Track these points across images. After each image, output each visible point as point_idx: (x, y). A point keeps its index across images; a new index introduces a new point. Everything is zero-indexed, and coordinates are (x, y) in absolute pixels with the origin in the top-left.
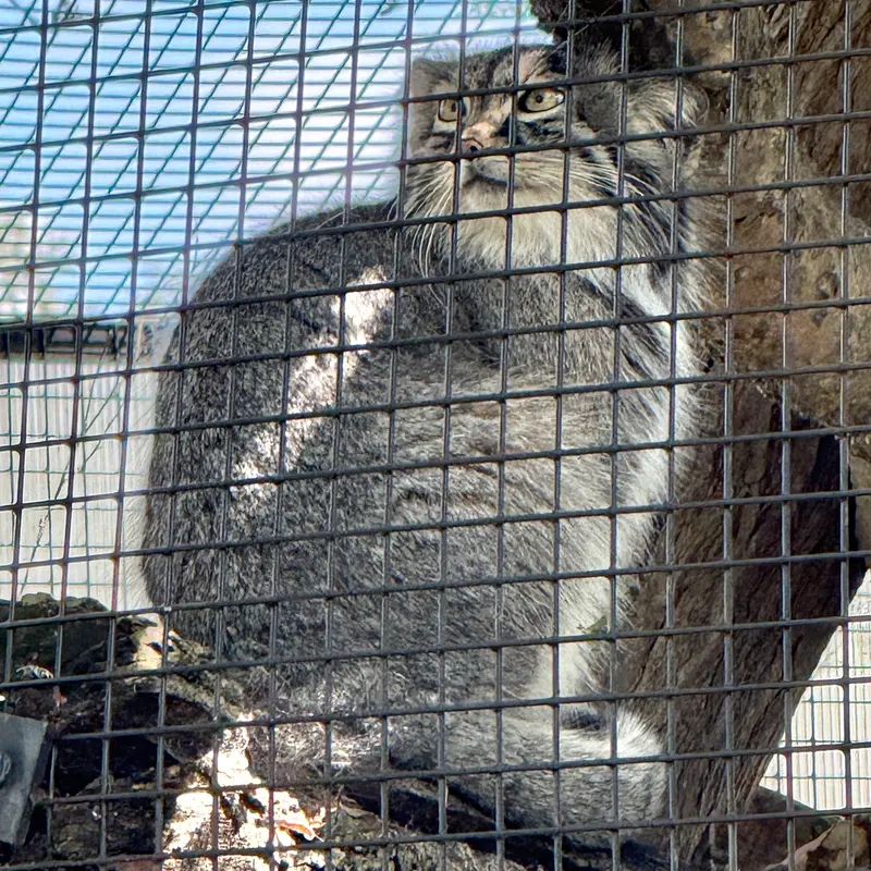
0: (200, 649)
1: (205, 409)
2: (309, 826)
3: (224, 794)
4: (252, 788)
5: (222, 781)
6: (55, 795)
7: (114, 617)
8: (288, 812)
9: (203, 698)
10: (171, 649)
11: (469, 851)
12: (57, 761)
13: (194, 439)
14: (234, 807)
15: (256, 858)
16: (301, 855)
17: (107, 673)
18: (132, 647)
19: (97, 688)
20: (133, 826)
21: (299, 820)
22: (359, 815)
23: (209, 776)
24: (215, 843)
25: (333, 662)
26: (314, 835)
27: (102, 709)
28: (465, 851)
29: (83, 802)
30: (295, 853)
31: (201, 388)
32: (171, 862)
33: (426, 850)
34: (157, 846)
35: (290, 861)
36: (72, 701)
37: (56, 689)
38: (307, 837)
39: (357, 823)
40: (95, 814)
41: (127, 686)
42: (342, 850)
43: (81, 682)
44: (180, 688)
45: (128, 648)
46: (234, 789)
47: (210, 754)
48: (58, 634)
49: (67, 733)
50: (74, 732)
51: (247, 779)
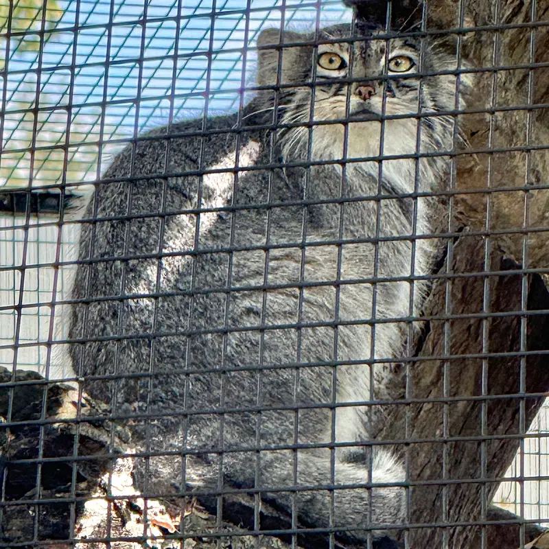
0: (104, 406)
1: (116, 249)
2: (172, 524)
3: (116, 501)
4: (134, 497)
5: (115, 493)
6: (6, 499)
7: (46, 384)
8: (158, 513)
9: (104, 438)
10: (83, 406)
11: (279, 543)
12: (7, 477)
13: (107, 269)
14: (123, 510)
15: (136, 544)
16: (167, 542)
17: (42, 420)
18: (59, 404)
19: (34, 430)
20: (55, 521)
21: (165, 520)
22: (207, 517)
23: (106, 489)
24: (109, 534)
25: (189, 417)
26: (175, 530)
27: (38, 444)
28: (276, 542)
29: (23, 504)
30: (162, 541)
31: (113, 235)
32: (80, 545)
33: (251, 542)
34: (71, 535)
35: (159, 546)
36: (18, 437)
37: (8, 430)
38: (170, 531)
39: (205, 522)
40: (31, 512)
41: (54, 429)
42: (194, 540)
43: (24, 425)
44: (90, 431)
45: (55, 404)
46: (122, 498)
47: (107, 475)
48: (11, 394)
49: (14, 459)
50: (19, 459)
51: (131, 492)
